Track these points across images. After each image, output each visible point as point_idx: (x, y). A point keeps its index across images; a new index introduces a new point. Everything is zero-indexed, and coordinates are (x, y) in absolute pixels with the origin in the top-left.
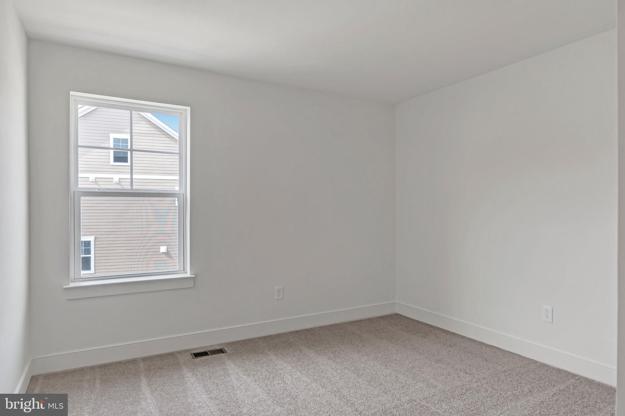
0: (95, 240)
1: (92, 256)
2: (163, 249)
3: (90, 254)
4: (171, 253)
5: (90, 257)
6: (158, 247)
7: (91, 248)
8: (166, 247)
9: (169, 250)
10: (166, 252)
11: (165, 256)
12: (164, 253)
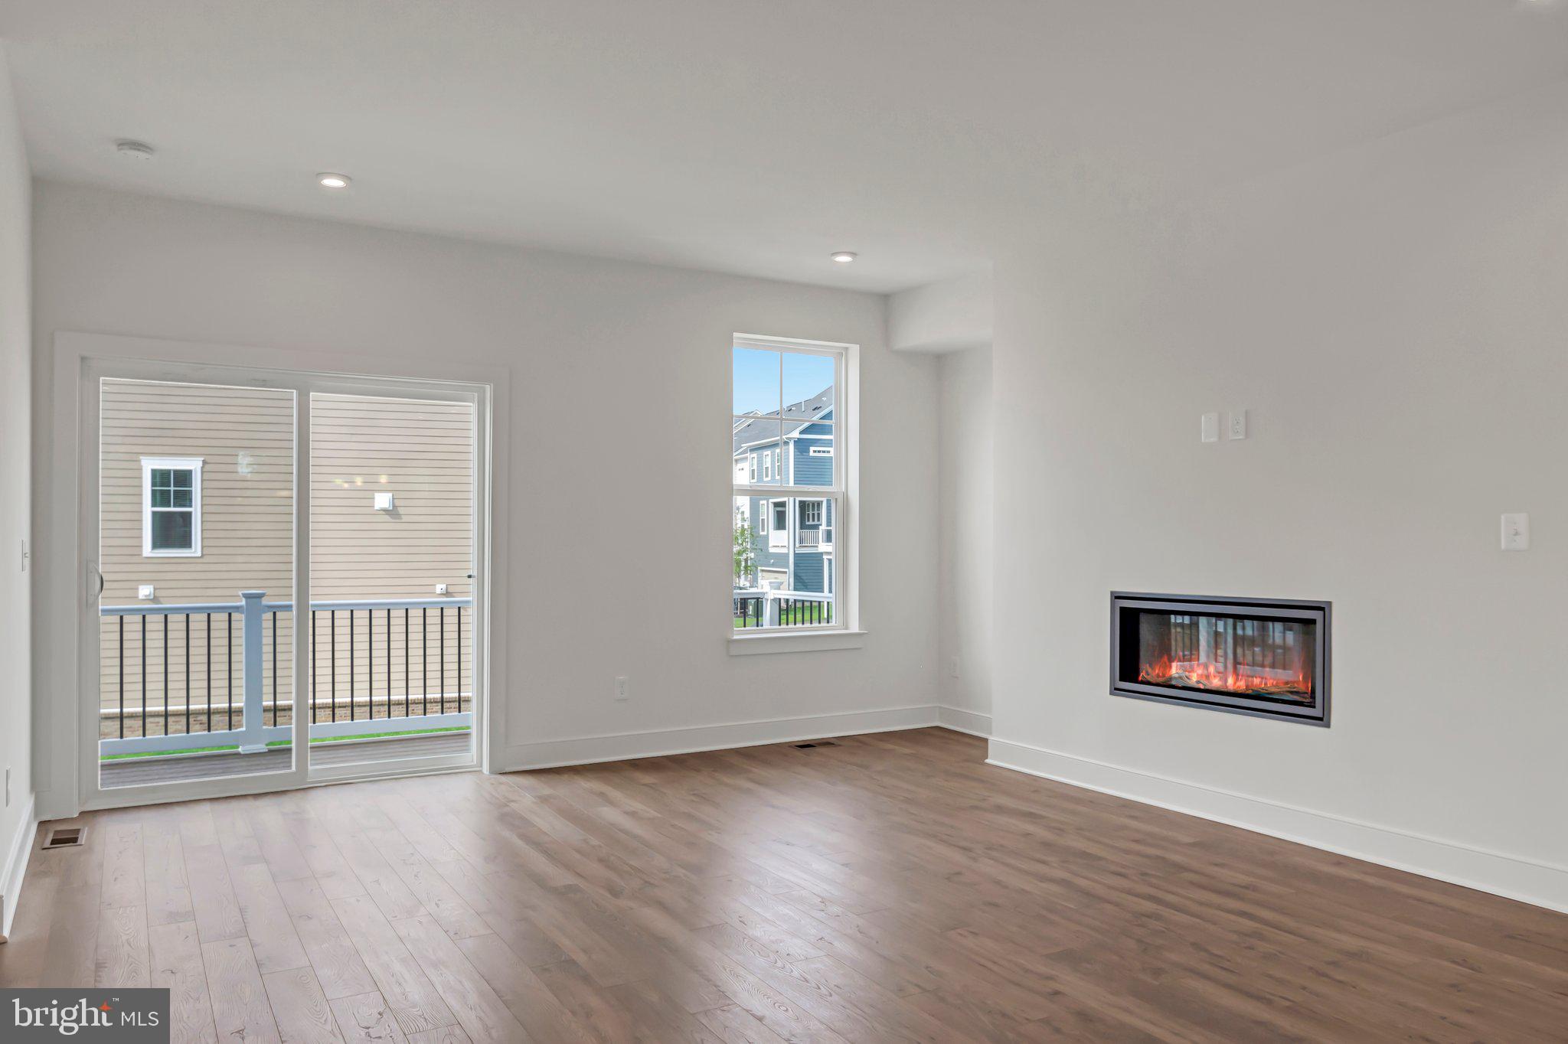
0: (202, 468)
1: (196, 509)
2: (382, 501)
3: (191, 506)
4: (401, 511)
5: (189, 514)
6: (368, 494)
7: (193, 489)
8: (390, 495)
9: (397, 503)
10: (391, 508)
11: (387, 518)
12: (385, 510)
